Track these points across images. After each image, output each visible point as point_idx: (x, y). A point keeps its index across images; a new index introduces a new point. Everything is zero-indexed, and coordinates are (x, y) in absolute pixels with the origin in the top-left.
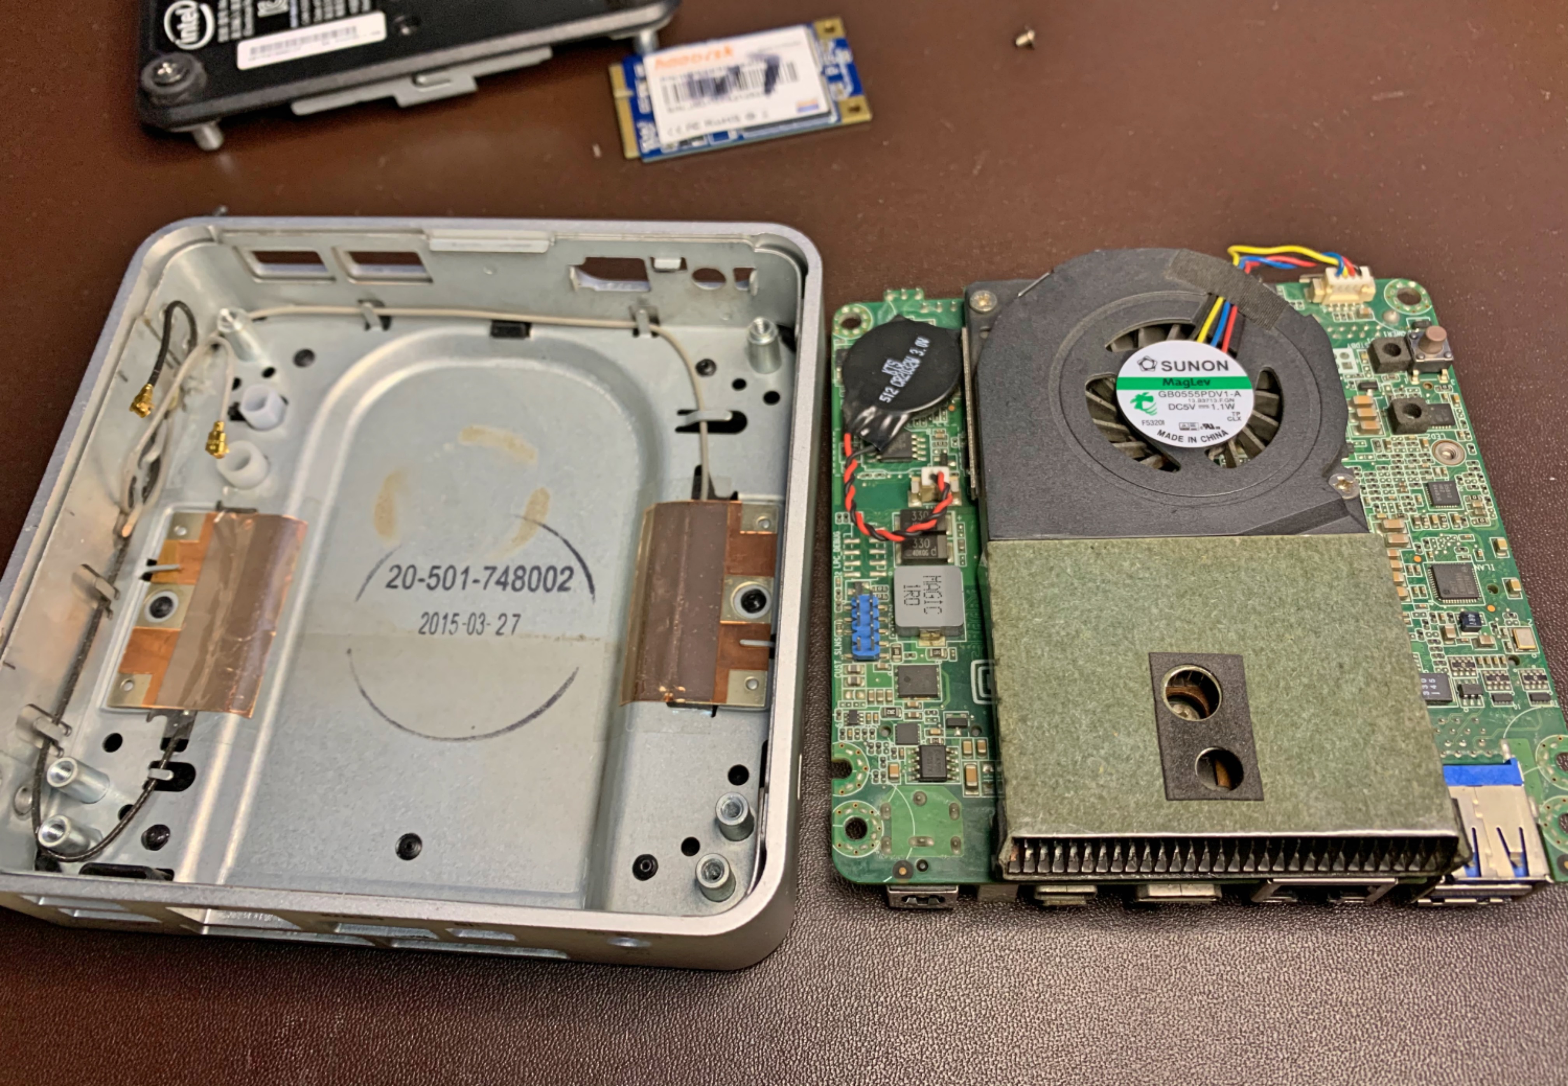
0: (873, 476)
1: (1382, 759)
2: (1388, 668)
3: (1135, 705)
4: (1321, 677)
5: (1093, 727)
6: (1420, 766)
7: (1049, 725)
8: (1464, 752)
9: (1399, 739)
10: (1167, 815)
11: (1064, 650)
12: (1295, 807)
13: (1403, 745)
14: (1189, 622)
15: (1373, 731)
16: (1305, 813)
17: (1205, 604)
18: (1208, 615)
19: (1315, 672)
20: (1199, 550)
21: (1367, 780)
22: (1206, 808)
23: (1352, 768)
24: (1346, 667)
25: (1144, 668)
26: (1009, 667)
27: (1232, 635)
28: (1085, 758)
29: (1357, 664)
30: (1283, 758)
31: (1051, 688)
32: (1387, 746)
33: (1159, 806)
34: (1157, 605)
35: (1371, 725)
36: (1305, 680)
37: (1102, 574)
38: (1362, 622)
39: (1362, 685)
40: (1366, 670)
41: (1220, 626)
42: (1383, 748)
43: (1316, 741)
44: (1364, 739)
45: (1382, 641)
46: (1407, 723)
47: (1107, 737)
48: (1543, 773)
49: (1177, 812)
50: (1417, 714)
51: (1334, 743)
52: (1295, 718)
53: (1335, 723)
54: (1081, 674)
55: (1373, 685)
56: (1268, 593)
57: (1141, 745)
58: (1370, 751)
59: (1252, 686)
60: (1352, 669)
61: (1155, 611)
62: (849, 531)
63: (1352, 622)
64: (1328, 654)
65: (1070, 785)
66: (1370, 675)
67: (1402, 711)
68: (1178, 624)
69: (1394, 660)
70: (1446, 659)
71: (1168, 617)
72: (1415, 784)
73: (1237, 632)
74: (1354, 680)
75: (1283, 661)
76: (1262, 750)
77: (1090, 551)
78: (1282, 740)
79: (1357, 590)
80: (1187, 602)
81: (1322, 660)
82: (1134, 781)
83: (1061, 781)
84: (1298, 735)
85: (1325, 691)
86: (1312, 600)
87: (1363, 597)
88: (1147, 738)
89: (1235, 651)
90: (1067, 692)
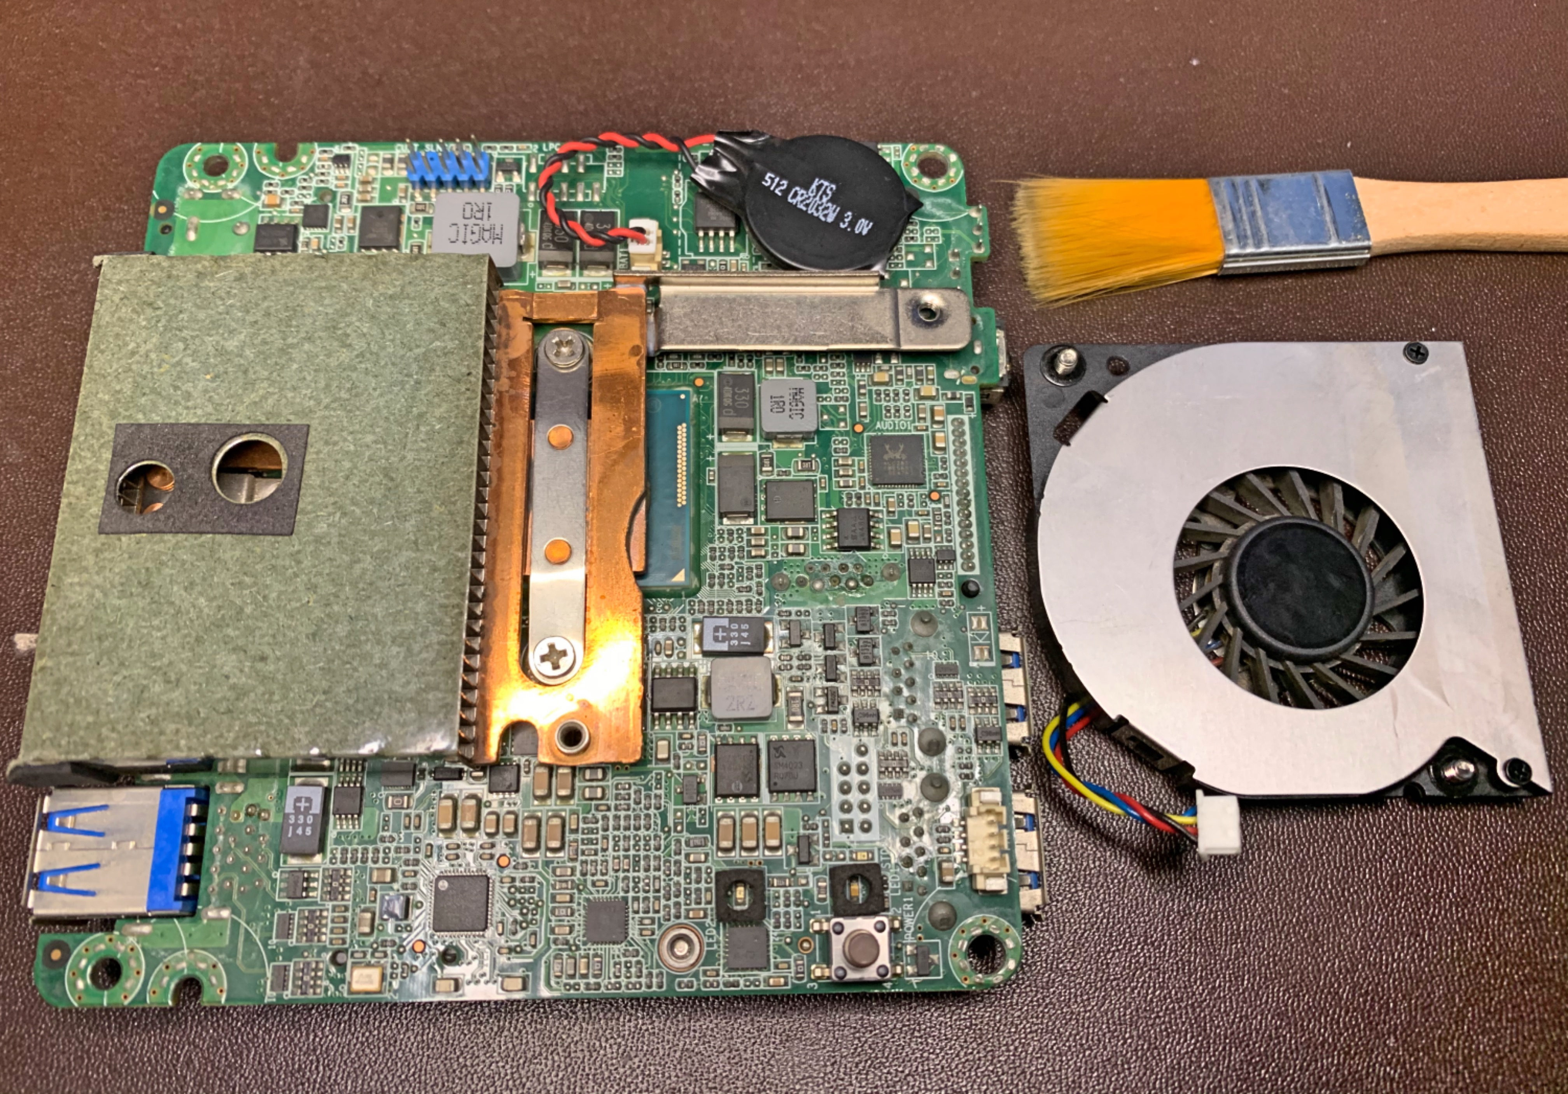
0: (676, 188)
1: (131, 685)
2: (252, 719)
3: (242, 402)
4: (250, 631)
5: (221, 352)
6: (113, 730)
7: (231, 306)
8: (218, 857)
9: (153, 711)
10: (101, 424)
11: (327, 329)
12: (86, 569)
13: (143, 715)
14: (347, 478)
15: (168, 682)
16: (76, 580)
17: (372, 501)
18: (354, 502)
19: (260, 624)
20: (454, 503)
21: (105, 660)
22: (102, 467)
23: (125, 646)
24: (259, 665)
25: (291, 417)
26: (311, 268)
27: (322, 528)
28: (184, 340)
29: (264, 679)
30: (149, 564)
31: (277, 311)
32: (146, 695)
33: (113, 414)
34: (376, 442)
35: (178, 681)
36: (248, 610)
37: (429, 382)
38: (323, 697)
39: (233, 680)
40: (253, 689)
41: (338, 515)
42: (144, 689)
43: (165, 608)
44: (160, 668)
45: (291, 718)
46: (173, 727)
47: (206, 367)
48: (178, 954)
49: (102, 434)
50: (183, 742)
51: (159, 629)
52: (199, 588)
53: (186, 636)
54: (292, 346)
55: (231, 695)
56: (380, 583)
57: (190, 404)
58: (143, 672)
59: (249, 542)
60: (257, 673)
61: (369, 438)
62: (595, 160)
63: (325, 684)
64: (281, 645)
65: (153, 322)
66: (246, 694)
67: (190, 724)
68: (347, 465)
69: (263, 728)
70: (349, 865)
71: (357, 454)
72: (90, 719)
73: (327, 534)
74: (241, 671)
75: (277, 587)
76: (164, 542)
77: (465, 370)
78: (173, 567)
79: (371, 701)
80: (377, 479)
81: (274, 636)
82: (147, 391)
83: (158, 312)
84: (175, 588)
85: (230, 632)
86: (363, 638)
87: (360, 707)
88: (199, 412)
89: (300, 528)
90: (269, 328)
